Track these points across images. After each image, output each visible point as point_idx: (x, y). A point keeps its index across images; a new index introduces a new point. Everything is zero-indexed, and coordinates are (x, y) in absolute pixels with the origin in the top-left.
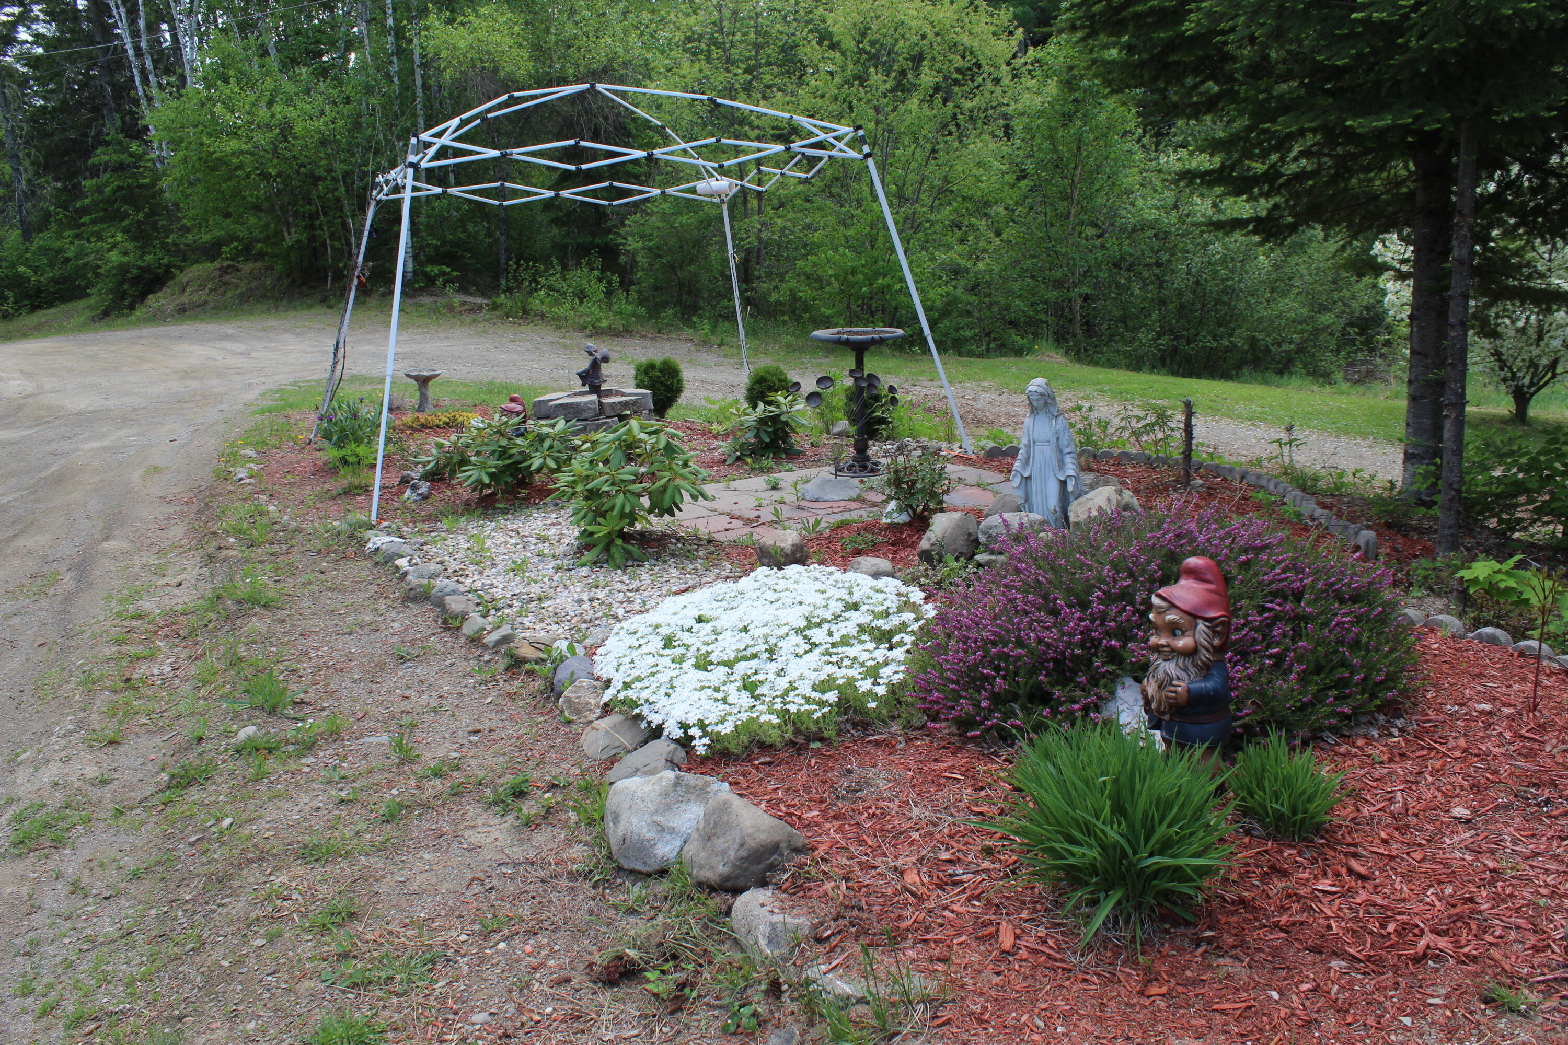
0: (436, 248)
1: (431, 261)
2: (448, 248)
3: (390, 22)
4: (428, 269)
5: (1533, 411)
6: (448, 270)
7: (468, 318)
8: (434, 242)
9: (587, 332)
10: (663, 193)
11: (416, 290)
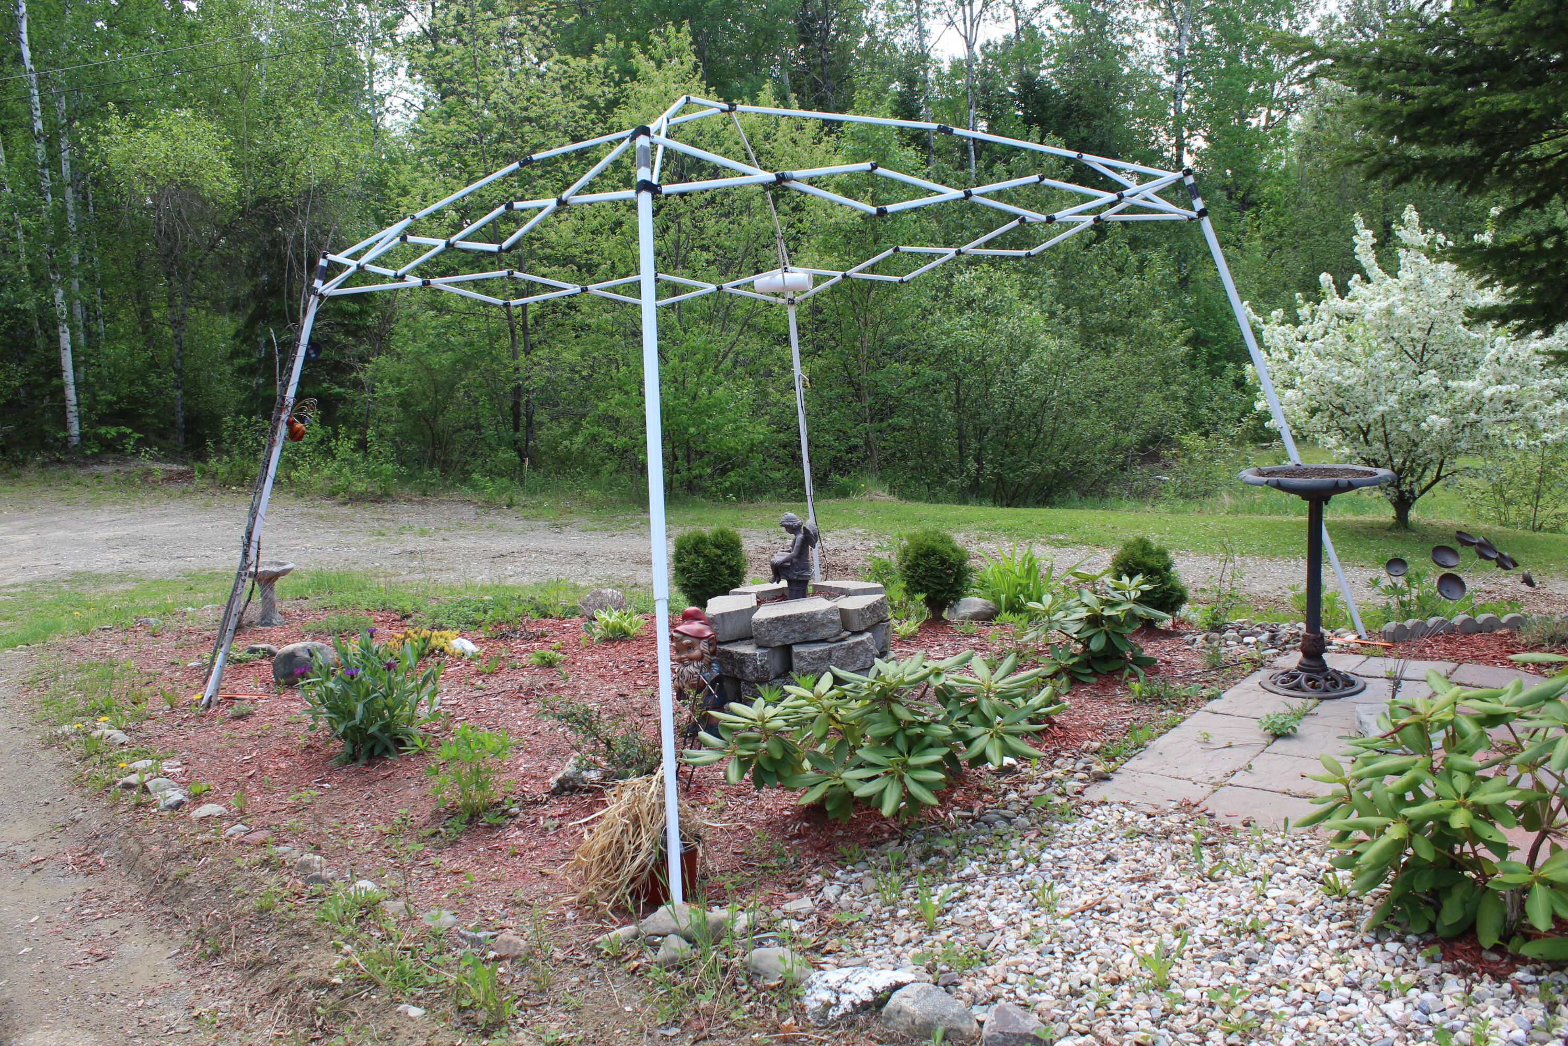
0: (110, 404)
1: (104, 420)
2: (124, 405)
3: (39, 125)
4: (103, 430)
5: (1413, 515)
6: (129, 431)
7: (173, 488)
8: (109, 397)
9: (339, 498)
10: (719, 289)
11: (86, 457)
